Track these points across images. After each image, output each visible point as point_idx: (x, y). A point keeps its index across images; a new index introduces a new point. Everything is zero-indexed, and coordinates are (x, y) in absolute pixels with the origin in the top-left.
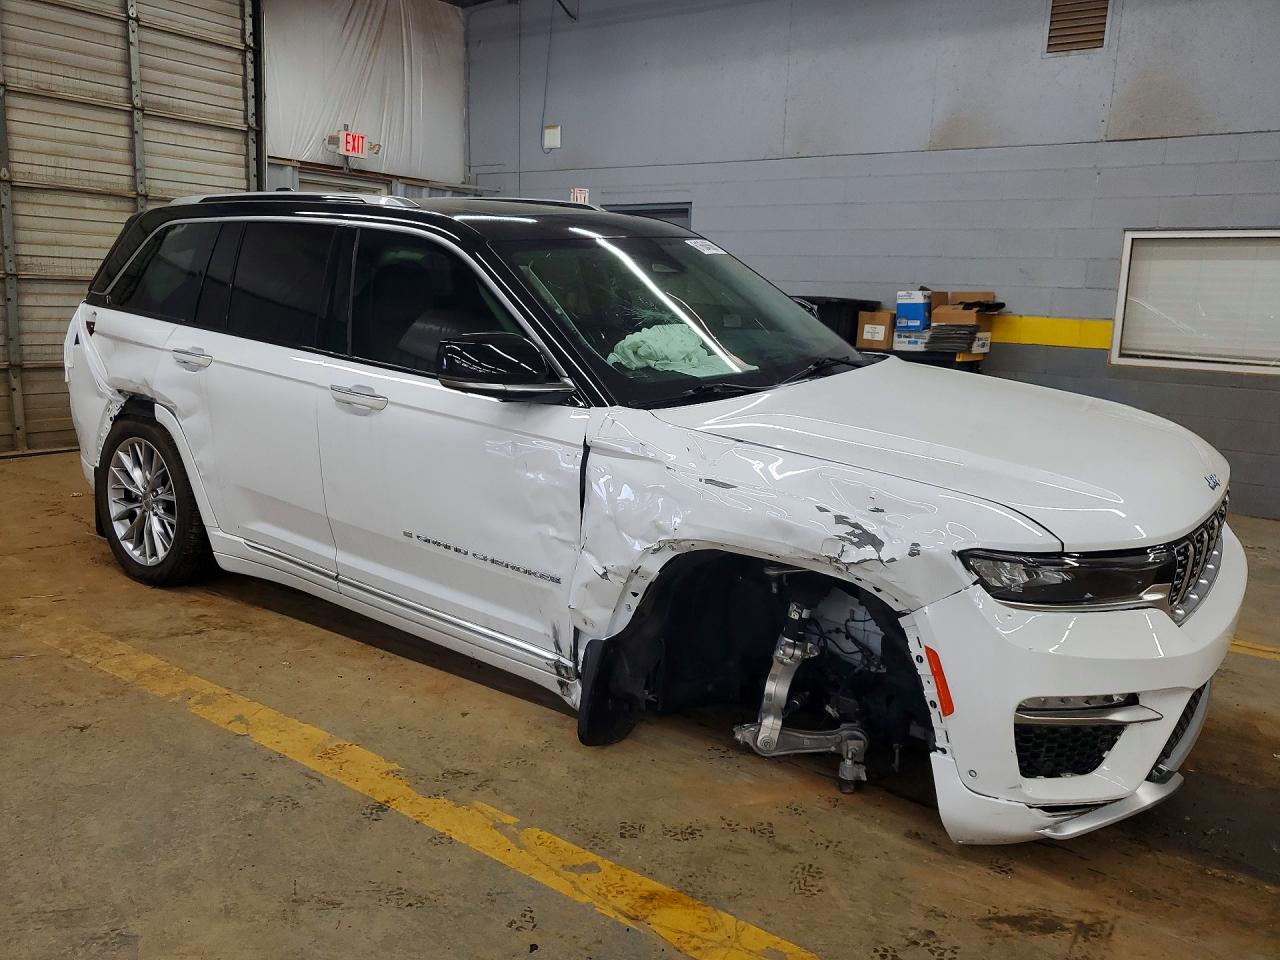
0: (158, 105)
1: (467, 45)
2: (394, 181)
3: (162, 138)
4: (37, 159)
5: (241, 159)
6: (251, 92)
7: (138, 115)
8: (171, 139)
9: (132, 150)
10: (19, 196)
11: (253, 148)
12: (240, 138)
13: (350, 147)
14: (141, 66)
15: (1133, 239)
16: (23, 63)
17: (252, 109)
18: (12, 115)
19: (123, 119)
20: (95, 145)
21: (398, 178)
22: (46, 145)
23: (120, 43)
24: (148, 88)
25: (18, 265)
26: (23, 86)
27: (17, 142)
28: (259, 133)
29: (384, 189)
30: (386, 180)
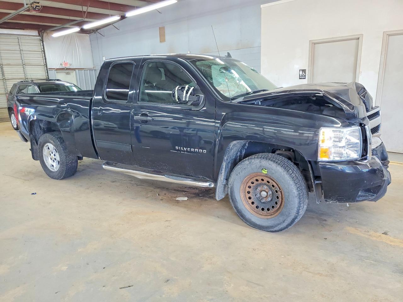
0: (27, 63)
1: (90, 41)
3: (29, 68)
4: (9, 75)
5: (44, 70)
6: (44, 58)
7: (24, 65)
8: (31, 68)
9: (24, 71)
10: (7, 81)
11: (46, 68)
12: (43, 66)
13: (65, 65)
14: (24, 57)
16: (5, 60)
17: (45, 61)
18: (4, 69)
19: (22, 66)
20: (17, 71)
21: (77, 69)
22: (10, 72)
23: (20, 54)
24: (25, 60)
26: (5, 64)
27: (6, 73)
28: (46, 65)
29: (74, 71)
30: (74, 69)
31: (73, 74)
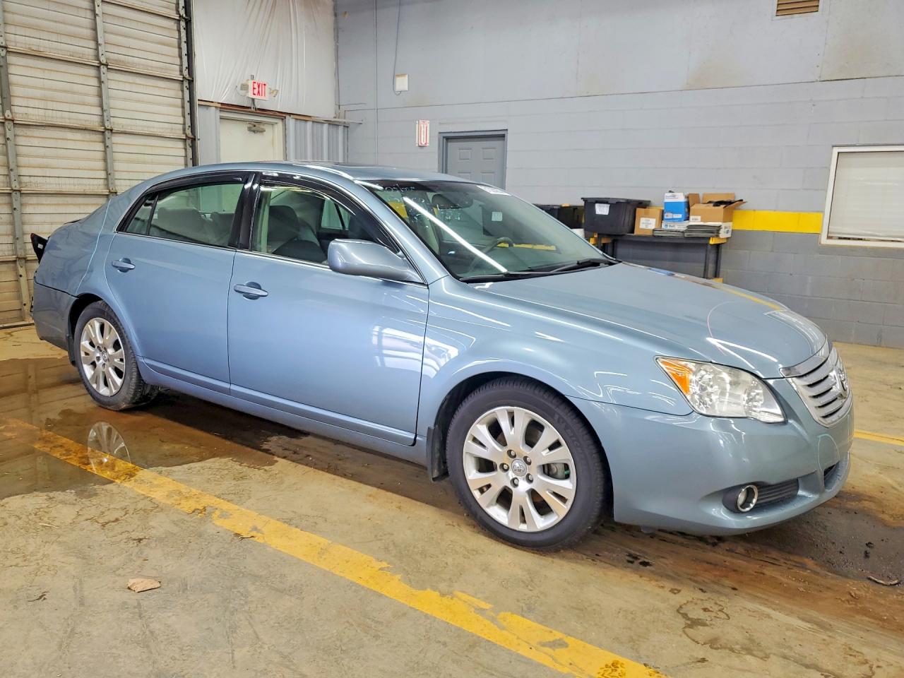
0: (117, 61)
1: (336, 15)
2: (288, 117)
3: (121, 86)
4: (32, 103)
5: (179, 102)
6: (184, 51)
7: (103, 69)
8: (127, 87)
9: (100, 96)
10: (19, 131)
11: (187, 93)
12: (177, 86)
13: (256, 91)
14: (105, 32)
15: (839, 153)
16: (20, 31)
17: (185, 64)
18: (12, 70)
19: (93, 72)
20: (73, 93)
21: (290, 114)
22: (38, 93)
23: (89, 14)
24: (110, 48)
25: (20, 183)
26: (20, 48)
27: (15, 91)
28: (191, 82)
29: (280, 123)
30: (282, 116)
31: (274, 131)
